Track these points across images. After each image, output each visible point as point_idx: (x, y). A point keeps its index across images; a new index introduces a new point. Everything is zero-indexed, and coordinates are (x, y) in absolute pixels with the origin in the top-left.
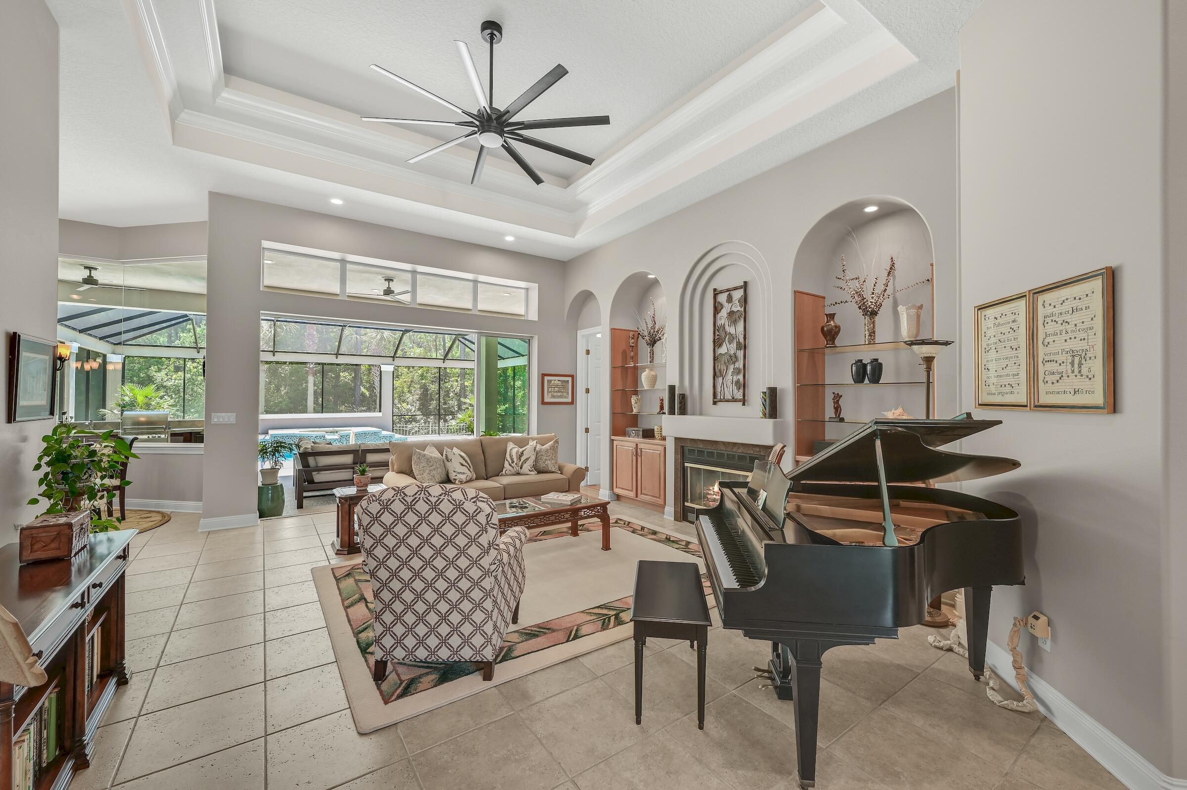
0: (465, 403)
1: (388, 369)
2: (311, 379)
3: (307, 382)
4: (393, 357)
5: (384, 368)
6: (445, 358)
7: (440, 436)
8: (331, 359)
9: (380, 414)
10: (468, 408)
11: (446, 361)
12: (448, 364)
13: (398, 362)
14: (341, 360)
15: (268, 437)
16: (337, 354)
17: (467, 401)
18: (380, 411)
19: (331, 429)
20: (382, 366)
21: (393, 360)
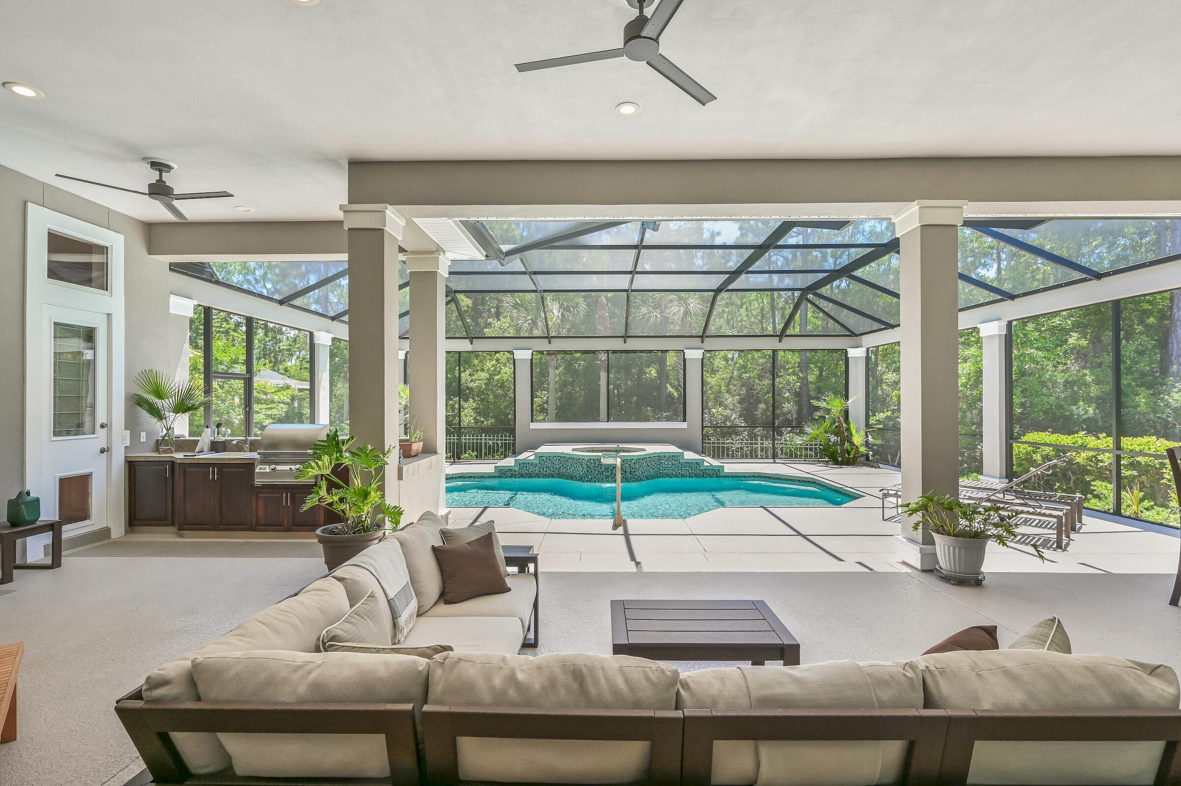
0: (818, 409)
1: (694, 355)
2: (604, 376)
4: (701, 337)
5: (690, 354)
6: (782, 336)
7: (775, 462)
8: (618, 344)
9: (684, 425)
10: (824, 418)
11: (785, 339)
12: (788, 343)
13: (710, 344)
14: (632, 344)
15: (533, 456)
16: (625, 337)
17: (823, 404)
18: (685, 420)
19: (614, 446)
20: (685, 351)
21: (702, 342)
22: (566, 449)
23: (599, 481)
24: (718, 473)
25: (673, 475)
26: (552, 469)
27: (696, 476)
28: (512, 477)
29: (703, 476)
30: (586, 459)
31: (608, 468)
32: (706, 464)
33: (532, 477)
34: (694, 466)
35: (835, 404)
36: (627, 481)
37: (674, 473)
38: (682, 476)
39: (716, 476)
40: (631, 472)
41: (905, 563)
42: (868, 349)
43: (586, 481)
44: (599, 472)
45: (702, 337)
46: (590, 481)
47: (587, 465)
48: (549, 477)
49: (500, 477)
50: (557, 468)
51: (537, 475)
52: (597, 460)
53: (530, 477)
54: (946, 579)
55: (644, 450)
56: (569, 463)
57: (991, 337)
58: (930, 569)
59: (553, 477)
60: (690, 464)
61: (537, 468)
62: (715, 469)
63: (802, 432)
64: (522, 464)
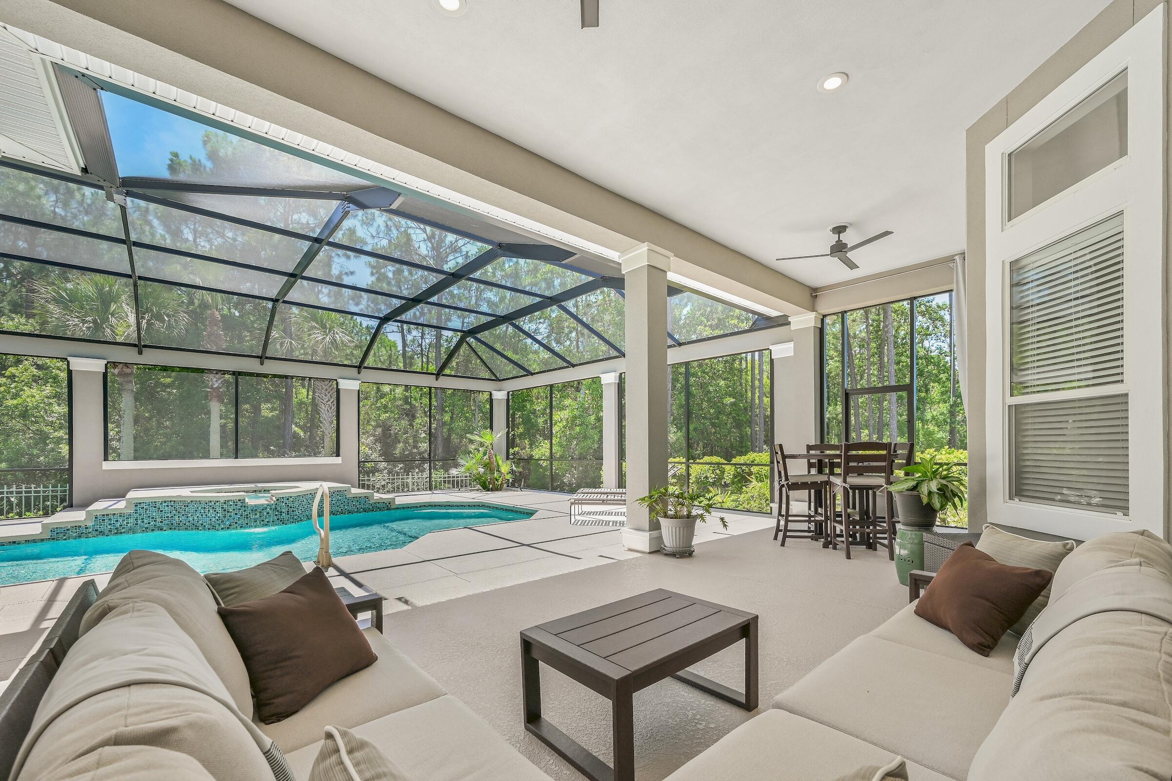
2: (216, 408)
3: (208, 413)
5: (344, 384)
6: (438, 374)
7: (433, 493)
8: (253, 366)
9: (338, 460)
10: (478, 450)
11: (441, 378)
12: (443, 382)
13: (366, 375)
14: (271, 367)
15: (121, 505)
16: (263, 358)
18: (338, 455)
19: (253, 485)
20: (339, 380)
21: (359, 373)
22: (185, 492)
23: (241, 527)
24: (389, 506)
25: (338, 511)
26: (159, 520)
27: (365, 511)
28: (80, 537)
29: (373, 511)
30: (222, 501)
31: (256, 510)
32: (375, 498)
33: (121, 533)
34: (363, 502)
35: (487, 438)
36: (283, 523)
37: (340, 510)
38: (349, 512)
39: (387, 509)
40: (288, 512)
41: (630, 550)
42: (508, 393)
43: (222, 529)
44: (241, 516)
45: (359, 367)
46: (228, 528)
47: (222, 508)
48: (153, 530)
49: (53, 539)
50: (168, 517)
51: (130, 530)
52: (239, 500)
53: (116, 533)
54: (673, 555)
55: (298, 487)
56: (191, 509)
57: (609, 384)
58: (658, 550)
59: (162, 530)
60: (357, 498)
61: (132, 520)
62: (386, 502)
63: (456, 466)
64: (103, 517)
